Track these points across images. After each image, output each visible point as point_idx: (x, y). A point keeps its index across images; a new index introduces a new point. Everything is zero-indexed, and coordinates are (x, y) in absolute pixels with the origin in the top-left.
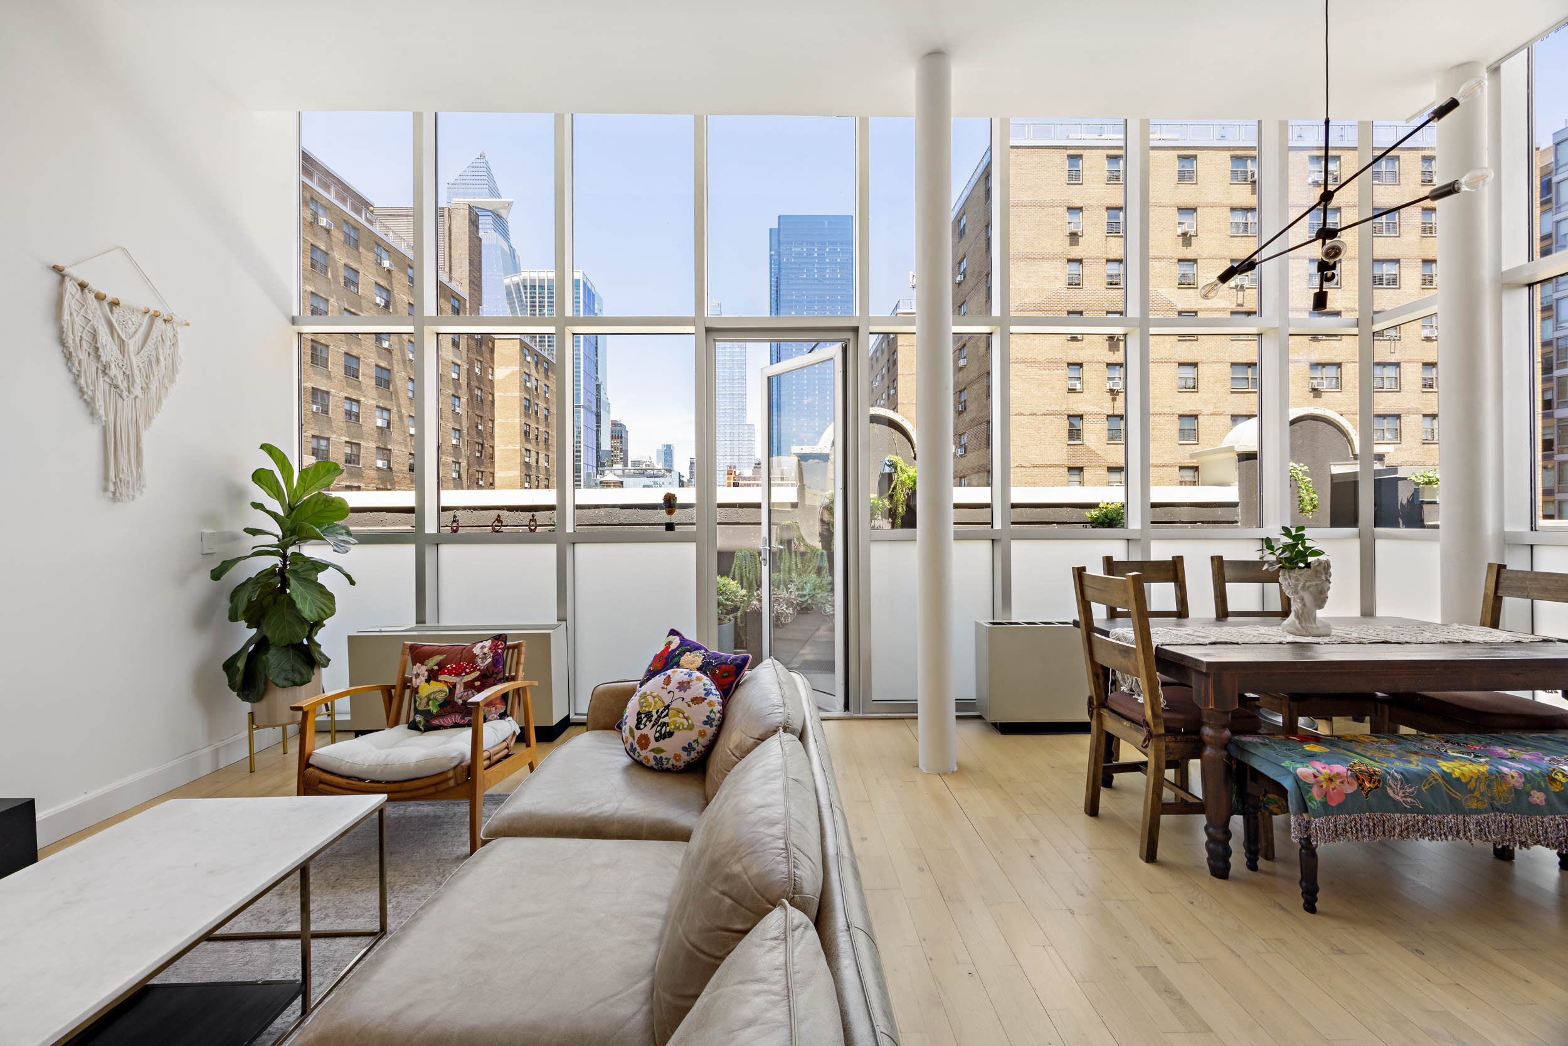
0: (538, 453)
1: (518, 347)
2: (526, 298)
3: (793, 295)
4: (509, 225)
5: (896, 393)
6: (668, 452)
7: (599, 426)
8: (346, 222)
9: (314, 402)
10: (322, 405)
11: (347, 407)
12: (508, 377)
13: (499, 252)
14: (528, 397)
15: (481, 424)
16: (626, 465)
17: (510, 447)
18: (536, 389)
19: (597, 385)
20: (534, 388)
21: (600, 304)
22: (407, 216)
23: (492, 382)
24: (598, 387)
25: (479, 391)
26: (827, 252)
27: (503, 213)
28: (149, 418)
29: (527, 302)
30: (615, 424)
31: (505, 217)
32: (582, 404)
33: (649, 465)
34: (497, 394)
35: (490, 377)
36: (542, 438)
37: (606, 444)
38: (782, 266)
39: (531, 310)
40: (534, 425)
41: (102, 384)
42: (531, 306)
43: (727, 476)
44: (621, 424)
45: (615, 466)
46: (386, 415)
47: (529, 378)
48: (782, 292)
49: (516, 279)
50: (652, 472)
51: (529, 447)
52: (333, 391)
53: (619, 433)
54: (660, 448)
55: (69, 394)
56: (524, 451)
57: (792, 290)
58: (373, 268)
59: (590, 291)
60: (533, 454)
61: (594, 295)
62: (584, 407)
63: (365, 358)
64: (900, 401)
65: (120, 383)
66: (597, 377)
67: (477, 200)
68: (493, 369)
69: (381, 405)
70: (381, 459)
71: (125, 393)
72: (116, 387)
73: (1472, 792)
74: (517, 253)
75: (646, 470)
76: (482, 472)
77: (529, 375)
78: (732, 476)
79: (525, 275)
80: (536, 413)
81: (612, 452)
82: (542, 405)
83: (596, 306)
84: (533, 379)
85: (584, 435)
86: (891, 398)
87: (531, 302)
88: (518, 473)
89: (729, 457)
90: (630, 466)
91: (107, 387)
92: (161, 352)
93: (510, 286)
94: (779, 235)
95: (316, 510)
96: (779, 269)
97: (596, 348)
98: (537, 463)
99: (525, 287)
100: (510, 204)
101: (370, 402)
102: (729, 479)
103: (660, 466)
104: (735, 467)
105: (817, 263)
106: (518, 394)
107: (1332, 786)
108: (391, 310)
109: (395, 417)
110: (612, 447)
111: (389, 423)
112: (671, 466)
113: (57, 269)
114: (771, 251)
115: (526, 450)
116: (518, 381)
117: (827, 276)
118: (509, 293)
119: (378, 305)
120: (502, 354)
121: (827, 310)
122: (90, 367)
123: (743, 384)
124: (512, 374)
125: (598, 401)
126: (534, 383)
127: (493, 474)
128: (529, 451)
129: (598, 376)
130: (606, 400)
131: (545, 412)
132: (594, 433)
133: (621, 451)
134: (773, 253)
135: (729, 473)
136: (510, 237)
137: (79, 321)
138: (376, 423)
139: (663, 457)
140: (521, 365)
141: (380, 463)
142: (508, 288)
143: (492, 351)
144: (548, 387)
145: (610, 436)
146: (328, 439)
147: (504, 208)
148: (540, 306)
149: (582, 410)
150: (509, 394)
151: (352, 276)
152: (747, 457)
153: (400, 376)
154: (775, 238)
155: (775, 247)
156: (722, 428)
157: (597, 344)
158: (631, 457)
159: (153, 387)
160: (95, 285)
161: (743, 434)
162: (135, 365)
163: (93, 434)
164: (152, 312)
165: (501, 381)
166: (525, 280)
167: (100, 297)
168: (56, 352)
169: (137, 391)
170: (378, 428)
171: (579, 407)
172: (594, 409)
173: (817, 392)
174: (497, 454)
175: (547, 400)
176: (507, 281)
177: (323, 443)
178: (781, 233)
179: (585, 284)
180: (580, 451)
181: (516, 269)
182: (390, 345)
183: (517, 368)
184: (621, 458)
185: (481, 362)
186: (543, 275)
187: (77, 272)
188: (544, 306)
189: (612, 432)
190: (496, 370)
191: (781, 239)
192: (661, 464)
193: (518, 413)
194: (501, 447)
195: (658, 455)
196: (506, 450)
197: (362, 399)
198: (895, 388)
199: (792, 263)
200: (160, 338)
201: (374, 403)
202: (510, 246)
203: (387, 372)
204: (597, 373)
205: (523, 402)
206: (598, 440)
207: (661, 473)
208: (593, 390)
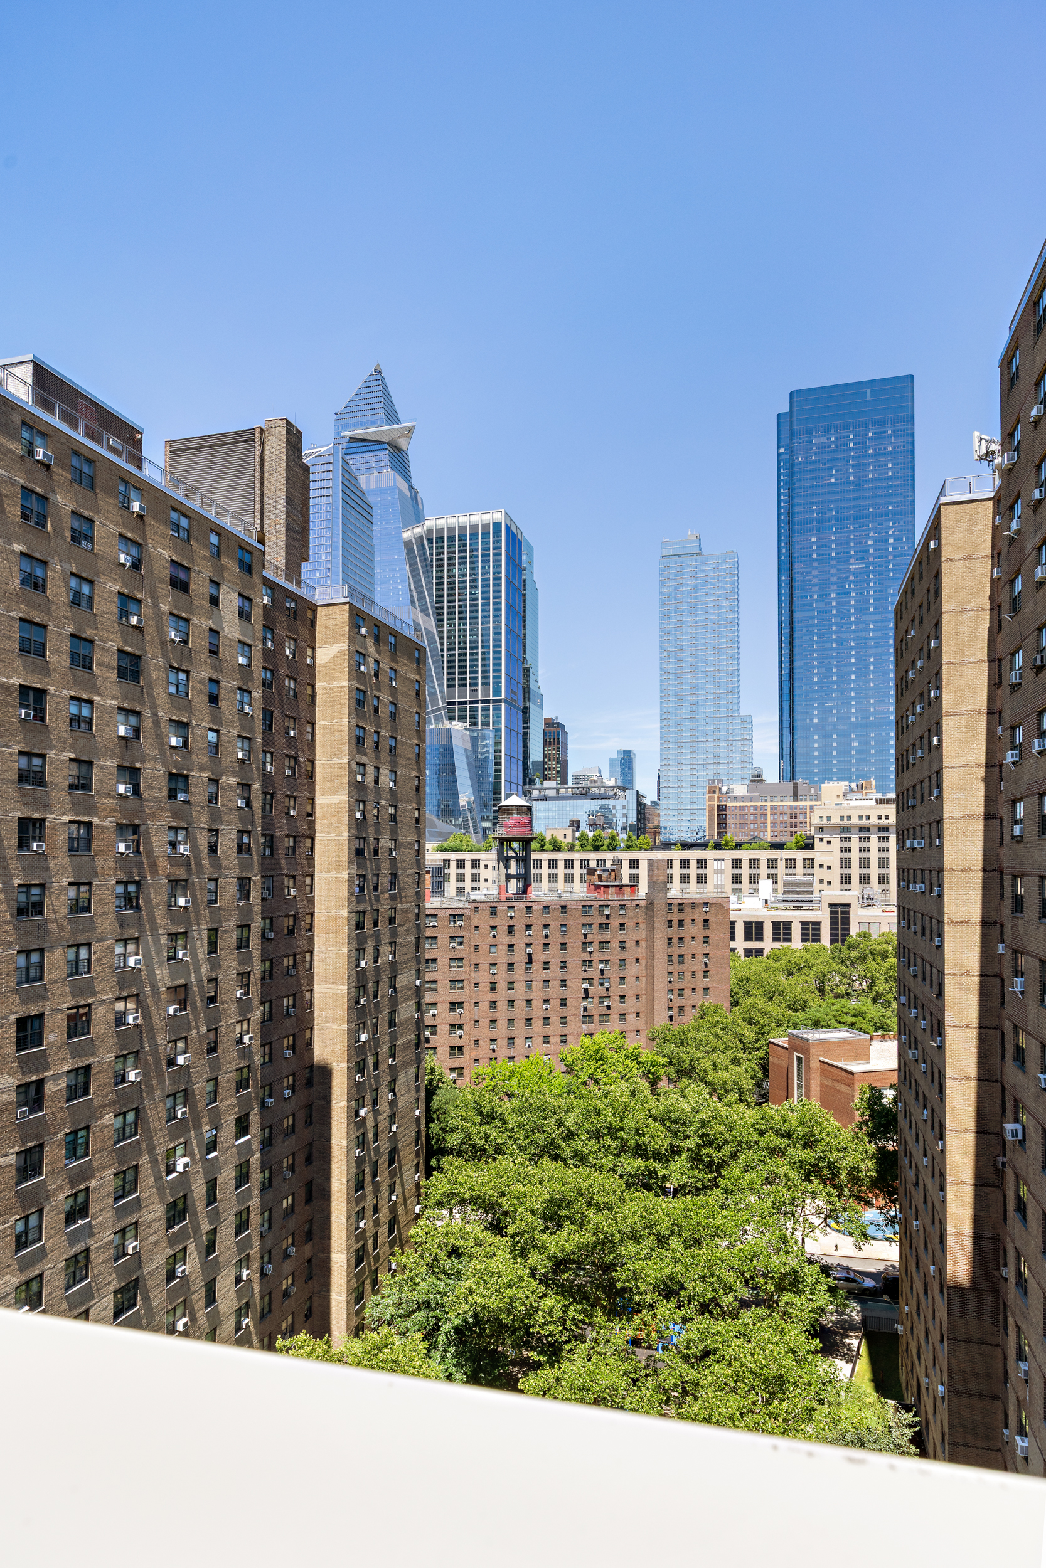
0: (377, 768)
1: (346, 616)
2: (431, 555)
3: (813, 511)
4: (410, 458)
5: (939, 647)
6: (626, 761)
7: (528, 728)
8: (76, 453)
9: (22, 706)
10: (35, 710)
11: (74, 709)
12: (333, 659)
13: (397, 496)
14: (362, 688)
15: (294, 729)
16: (564, 781)
17: (335, 760)
18: (376, 675)
19: (524, 669)
20: (372, 673)
21: (530, 555)
23: (312, 668)
24: (526, 672)
25: (292, 682)
26: (871, 439)
27: (402, 442)
29: (432, 561)
30: (550, 723)
31: (404, 447)
32: (503, 696)
33: (595, 781)
34: (319, 685)
35: (309, 660)
36: (385, 746)
37: (536, 753)
38: (796, 468)
39: (437, 572)
40: (370, 728)
42: (437, 566)
43: (707, 796)
44: (558, 724)
45: (547, 784)
46: (133, 720)
47: (364, 659)
48: (796, 509)
49: (418, 531)
50: (598, 791)
51: (364, 759)
52: (51, 689)
53: (555, 735)
54: (616, 754)
56: (354, 766)
57: (812, 503)
58: (115, 514)
59: (514, 536)
60: (370, 770)
61: (520, 543)
62: (506, 701)
63: (101, 641)
64: (945, 658)
66: (524, 658)
67: (370, 430)
68: (314, 649)
69: (126, 706)
70: (125, 783)
74: (420, 495)
75: (589, 788)
76: (295, 798)
77: (364, 655)
78: (716, 796)
79: (430, 524)
80: (376, 710)
81: (545, 762)
82: (385, 697)
83: (524, 558)
84: (371, 660)
85: (506, 741)
86: (932, 654)
87: (437, 560)
88: (345, 798)
89: (712, 767)
90: (570, 783)
93: (411, 541)
94: (791, 423)
96: (792, 474)
97: (524, 617)
98: (376, 782)
99: (430, 541)
100: (412, 430)
101: (109, 702)
102: (711, 799)
103: (612, 783)
104: (721, 782)
105: (853, 457)
106: (346, 683)
108: (143, 572)
109: (147, 723)
110: (545, 756)
111: (137, 731)
112: (631, 782)
114: (779, 447)
115: (358, 764)
116: (346, 664)
117: (871, 476)
118: (409, 551)
119: (124, 565)
120: (326, 627)
121: (870, 530)
123: (734, 654)
124: (340, 655)
125: (526, 692)
126: (372, 665)
127: (313, 800)
128: (364, 765)
129: (527, 656)
130: (537, 690)
131: (390, 708)
132: (520, 737)
133: (558, 762)
134: (782, 450)
135: (712, 791)
136: (412, 475)
138: (117, 731)
139: (619, 769)
140: (351, 640)
141: (122, 789)
142: (408, 544)
143: (313, 623)
144: (395, 671)
145: (542, 741)
146: (43, 756)
147: (403, 436)
148: (448, 565)
149: (503, 705)
150: (334, 684)
151: (84, 528)
152: (740, 766)
153: (155, 666)
154: (785, 428)
155: (784, 442)
156: (702, 722)
157: (524, 611)
158: (573, 770)
161: (735, 731)
165: (324, 665)
166: (430, 531)
170: (122, 738)
171: (500, 701)
172: (520, 702)
173: (853, 661)
174: (318, 771)
175: (393, 691)
176: (406, 535)
177: (36, 761)
178: (795, 418)
179: (508, 528)
180: (500, 764)
181: (419, 518)
182: (139, 621)
183: (345, 646)
184: (558, 772)
185: (295, 640)
186: (453, 521)
188: (454, 565)
189: (545, 734)
190: (318, 651)
191: (795, 427)
192: (613, 779)
193: (346, 710)
194: (324, 761)
195: (611, 766)
196: (329, 765)
197: (97, 699)
198: (938, 638)
199: (812, 462)
201: (115, 703)
202: (411, 487)
203: (135, 659)
204: (524, 652)
205: (354, 694)
206: (525, 745)
207: (611, 793)
208: (519, 676)
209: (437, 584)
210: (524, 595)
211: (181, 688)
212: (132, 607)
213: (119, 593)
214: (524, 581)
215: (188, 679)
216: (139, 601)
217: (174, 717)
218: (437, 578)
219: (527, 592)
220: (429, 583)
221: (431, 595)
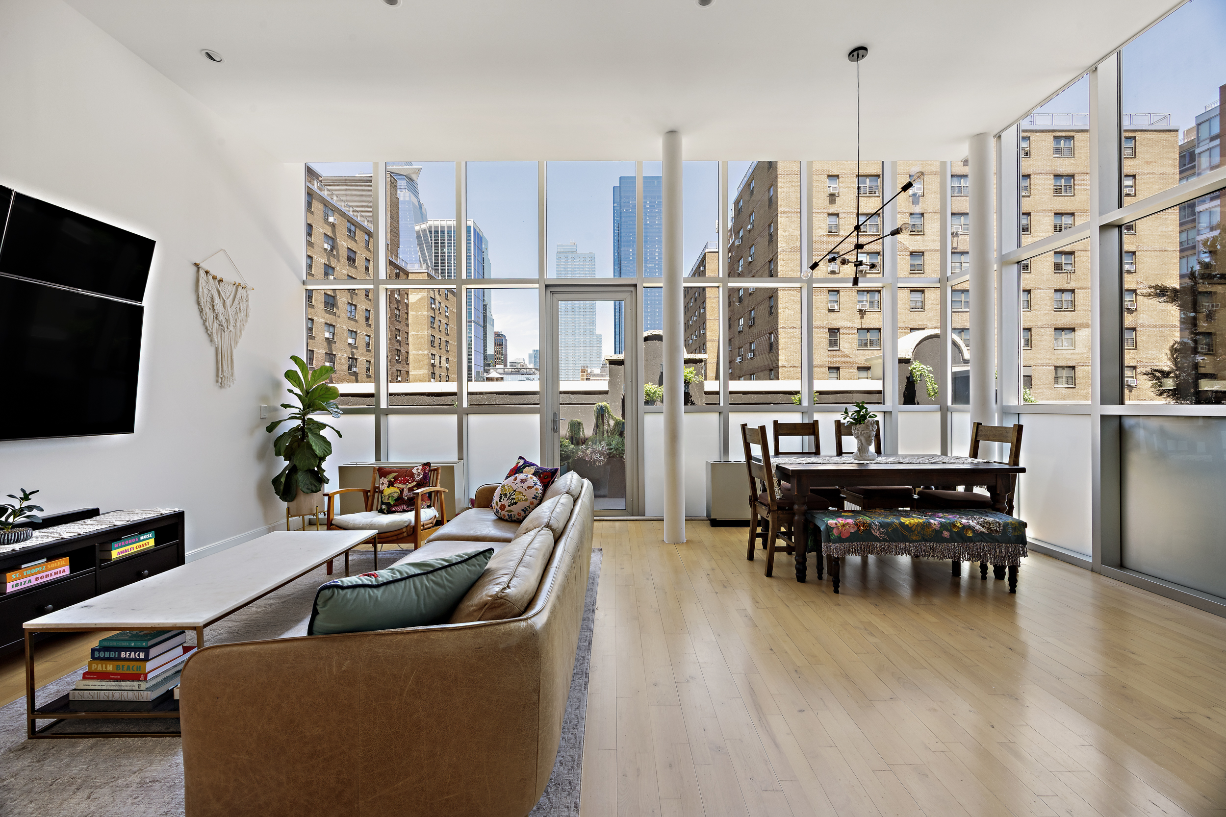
0: (440, 357)
2: (431, 240)
3: (630, 236)
4: (418, 186)
5: (705, 312)
6: (537, 355)
7: (486, 336)
12: (418, 301)
13: (412, 206)
14: (433, 316)
15: (399, 336)
16: (505, 365)
17: (420, 352)
18: (439, 309)
19: (484, 305)
20: (437, 309)
21: (487, 245)
22: (345, 183)
23: (407, 305)
24: (485, 307)
25: (398, 311)
26: (657, 204)
27: (414, 177)
28: (236, 342)
29: (432, 243)
30: (498, 335)
31: (415, 180)
32: (473, 319)
33: (523, 366)
34: (410, 313)
35: (406, 301)
36: (443, 346)
37: (491, 350)
38: (623, 215)
39: (435, 250)
40: (437, 337)
41: (216, 326)
42: (435, 247)
43: (581, 374)
44: (502, 335)
45: (498, 366)
46: (331, 329)
47: (434, 301)
48: (623, 235)
49: (424, 226)
50: (525, 371)
51: (434, 352)
53: (500, 341)
54: (531, 352)
55: (201, 330)
56: (430, 355)
57: (630, 233)
58: (322, 223)
59: (478, 234)
60: (437, 357)
61: (481, 238)
62: (474, 322)
64: (708, 317)
65: (223, 324)
66: (484, 299)
67: (395, 167)
68: (408, 294)
69: (328, 322)
70: (329, 362)
71: (226, 329)
72: (222, 326)
73: (914, 532)
74: (425, 206)
75: (520, 369)
76: (400, 371)
77: (434, 299)
78: (585, 374)
79: (430, 223)
80: (439, 327)
81: (496, 355)
82: (443, 321)
83: (483, 246)
84: (437, 302)
85: (475, 343)
86: (701, 315)
87: (435, 243)
88: (426, 371)
89: (583, 359)
90: (508, 367)
91: (218, 325)
92: (241, 305)
93: (419, 231)
94: (620, 191)
95: (321, 394)
96: (620, 217)
98: (440, 363)
99: (431, 232)
100: (420, 170)
101: (321, 320)
102: (583, 375)
103: (531, 366)
104: (587, 367)
105: (649, 212)
106: (426, 313)
107: (844, 529)
108: (335, 253)
109: (338, 331)
110: (495, 352)
111: (334, 335)
113: (196, 265)
114: (614, 203)
115: (432, 354)
116: (426, 304)
117: (657, 222)
118: (419, 237)
119: (326, 250)
121: (656, 248)
122: (210, 315)
124: (421, 299)
125: (485, 317)
126: (438, 305)
127: (408, 372)
128: (434, 355)
130: (491, 317)
131: (445, 326)
132: (482, 341)
133: (502, 355)
134: (616, 205)
135: (583, 371)
136: (420, 195)
137: (206, 291)
138: (324, 335)
139: (533, 359)
142: (418, 232)
144: (448, 307)
145: (494, 344)
147: (415, 173)
148: (441, 246)
149: (473, 324)
150: (420, 313)
151: (308, 229)
152: (596, 359)
154: (617, 193)
155: (617, 200)
156: (578, 337)
157: (484, 274)
158: (510, 359)
159: (239, 324)
160: (213, 272)
161: (594, 342)
162: (230, 314)
163: (212, 351)
164: (237, 284)
165: (414, 303)
166: (430, 227)
167: (214, 278)
168: (195, 308)
169: (231, 328)
170: (327, 339)
171: (471, 322)
172: (482, 323)
173: (649, 310)
174: (411, 357)
175: (447, 317)
176: (417, 228)
178: (622, 190)
179: (475, 229)
180: (471, 355)
181: (423, 218)
184: (502, 360)
186: (444, 223)
187: (204, 265)
188: (445, 247)
189: (495, 340)
190: (410, 296)
191: (622, 194)
192: (532, 364)
193: (426, 327)
194: (414, 352)
195: (529, 357)
196: (417, 354)
197: (315, 318)
198: (705, 308)
199: (630, 212)
200: (241, 298)
201: (323, 321)
202: (419, 202)
203: (332, 298)
204: (484, 297)
205: (430, 319)
206: (485, 346)
207: (532, 372)
208: (481, 309)
209: (435, 256)
210: (484, 266)
211: (353, 314)
212: (330, 271)
213: (324, 264)
214: (484, 258)
215: (356, 309)
216: (334, 268)
217: (350, 329)
218: (435, 253)
219: (485, 264)
220: (430, 255)
221: (431, 262)
